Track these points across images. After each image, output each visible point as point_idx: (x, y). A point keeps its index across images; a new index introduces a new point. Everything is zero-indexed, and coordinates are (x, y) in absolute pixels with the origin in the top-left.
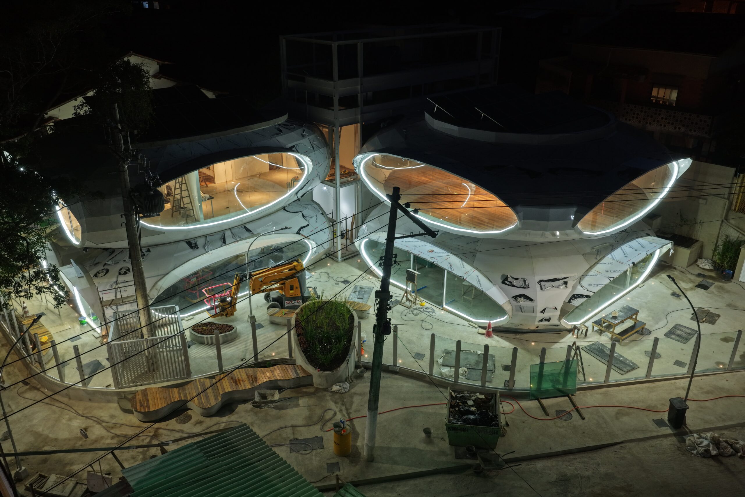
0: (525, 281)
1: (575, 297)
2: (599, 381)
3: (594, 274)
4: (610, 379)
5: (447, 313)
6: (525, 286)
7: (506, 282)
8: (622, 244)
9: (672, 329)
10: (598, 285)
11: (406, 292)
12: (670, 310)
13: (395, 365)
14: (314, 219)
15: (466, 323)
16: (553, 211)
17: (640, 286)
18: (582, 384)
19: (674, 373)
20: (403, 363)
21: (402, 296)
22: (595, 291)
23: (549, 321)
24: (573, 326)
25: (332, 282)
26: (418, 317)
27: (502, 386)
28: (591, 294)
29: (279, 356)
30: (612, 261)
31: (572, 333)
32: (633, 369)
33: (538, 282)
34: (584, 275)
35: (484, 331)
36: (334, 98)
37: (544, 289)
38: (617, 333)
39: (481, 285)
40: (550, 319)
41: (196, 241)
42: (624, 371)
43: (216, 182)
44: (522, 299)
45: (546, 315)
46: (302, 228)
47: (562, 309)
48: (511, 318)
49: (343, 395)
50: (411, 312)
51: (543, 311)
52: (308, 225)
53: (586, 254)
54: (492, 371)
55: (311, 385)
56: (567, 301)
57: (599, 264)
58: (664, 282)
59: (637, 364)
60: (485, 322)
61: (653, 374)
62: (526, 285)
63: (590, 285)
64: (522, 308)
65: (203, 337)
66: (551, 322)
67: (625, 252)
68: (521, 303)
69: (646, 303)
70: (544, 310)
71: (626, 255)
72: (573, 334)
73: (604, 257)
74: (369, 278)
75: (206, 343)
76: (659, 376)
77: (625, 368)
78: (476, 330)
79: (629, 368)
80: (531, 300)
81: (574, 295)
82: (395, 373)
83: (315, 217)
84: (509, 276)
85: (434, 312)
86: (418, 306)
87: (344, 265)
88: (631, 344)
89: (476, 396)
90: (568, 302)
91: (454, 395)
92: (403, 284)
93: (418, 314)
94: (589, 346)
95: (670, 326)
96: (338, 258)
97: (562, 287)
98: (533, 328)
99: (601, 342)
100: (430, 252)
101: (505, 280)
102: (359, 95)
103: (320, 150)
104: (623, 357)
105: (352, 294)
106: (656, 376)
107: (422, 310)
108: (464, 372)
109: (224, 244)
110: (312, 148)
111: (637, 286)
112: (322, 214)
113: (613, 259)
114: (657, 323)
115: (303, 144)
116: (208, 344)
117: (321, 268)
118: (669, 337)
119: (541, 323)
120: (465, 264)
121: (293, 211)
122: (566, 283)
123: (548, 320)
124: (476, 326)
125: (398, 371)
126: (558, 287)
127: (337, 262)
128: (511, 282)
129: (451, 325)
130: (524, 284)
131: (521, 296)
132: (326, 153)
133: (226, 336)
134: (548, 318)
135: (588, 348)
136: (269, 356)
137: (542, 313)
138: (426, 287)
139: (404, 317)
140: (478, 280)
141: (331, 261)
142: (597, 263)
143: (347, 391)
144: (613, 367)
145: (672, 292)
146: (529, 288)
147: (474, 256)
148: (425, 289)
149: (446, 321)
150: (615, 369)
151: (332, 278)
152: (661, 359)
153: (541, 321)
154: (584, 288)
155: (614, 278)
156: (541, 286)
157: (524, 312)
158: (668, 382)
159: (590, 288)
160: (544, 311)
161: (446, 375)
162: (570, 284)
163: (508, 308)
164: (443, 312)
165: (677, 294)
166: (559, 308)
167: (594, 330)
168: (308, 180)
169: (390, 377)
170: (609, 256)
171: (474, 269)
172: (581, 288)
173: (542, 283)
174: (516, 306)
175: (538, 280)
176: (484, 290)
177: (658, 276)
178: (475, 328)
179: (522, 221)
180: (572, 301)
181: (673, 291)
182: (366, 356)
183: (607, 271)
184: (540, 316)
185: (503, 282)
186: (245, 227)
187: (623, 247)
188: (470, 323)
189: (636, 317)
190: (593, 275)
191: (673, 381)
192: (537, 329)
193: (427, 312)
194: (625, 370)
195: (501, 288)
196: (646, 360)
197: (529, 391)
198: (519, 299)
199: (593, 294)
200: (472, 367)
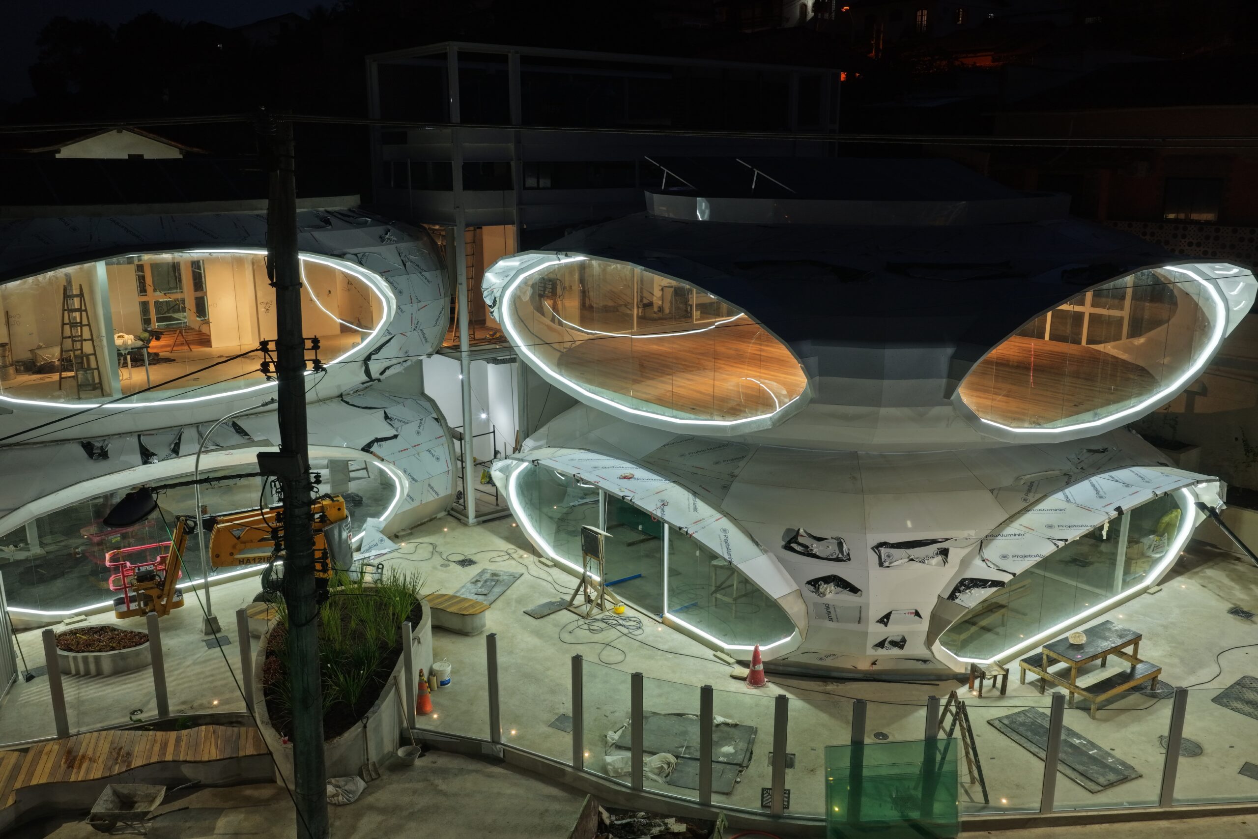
0: (840, 545)
1: (965, 585)
2: (1026, 806)
3: (1017, 532)
4: (1056, 803)
5: (671, 630)
6: (840, 556)
7: (794, 545)
8: (1094, 474)
9: (1232, 687)
10: (1025, 557)
11: (584, 581)
12: (1225, 644)
13: (495, 740)
14: (413, 427)
15: (709, 653)
16: (892, 355)
17: (1151, 591)
18: (979, 811)
19: (1239, 796)
20: (519, 738)
21: (573, 592)
22: (1018, 573)
23: (901, 647)
24: (969, 668)
25: (437, 560)
26: (598, 637)
27: (755, 806)
28: (1006, 578)
29: (227, 707)
30: (1063, 505)
31: (967, 686)
32: (1125, 780)
33: (873, 548)
34: (992, 536)
35: (745, 672)
36: (453, 162)
37: (886, 564)
38: (1083, 687)
39: (729, 550)
40: (904, 640)
41: (106, 442)
42: (1098, 784)
43: (213, 347)
44: (832, 587)
45: (893, 630)
46: (378, 440)
47: (934, 616)
48: (807, 634)
49: (340, 809)
50: (586, 627)
51: (885, 620)
52: (395, 437)
53: (1000, 489)
54: (740, 765)
55: (272, 781)
56: (946, 596)
57: (1030, 512)
58: (1210, 586)
59: (1137, 767)
60: (746, 648)
61: (1178, 794)
62: (842, 553)
63: (1004, 557)
64: (832, 610)
65: (67, 657)
66: (908, 651)
67: (1099, 489)
68: (829, 596)
69: (1166, 627)
70: (888, 616)
71: (1102, 494)
72: (971, 688)
73: (1045, 497)
74: (521, 557)
75: (73, 672)
76: (1195, 802)
77: (1103, 775)
78: (728, 670)
79: (1112, 777)
80: (854, 590)
81: (964, 580)
82: (495, 760)
83: (417, 423)
84: (801, 531)
85: (640, 628)
86: (607, 613)
87: (479, 530)
88: (1123, 717)
89: (666, 824)
90: (948, 598)
91: (607, 822)
92: (576, 562)
93: (602, 630)
94: (1007, 717)
95: (1228, 680)
96: (468, 518)
97: (934, 561)
98: (864, 665)
99: (1041, 710)
100: (625, 477)
101: (791, 542)
102: (513, 164)
103: (424, 273)
104: (1099, 748)
105: (469, 585)
106: (1188, 801)
107: (615, 622)
108: (665, 766)
109: (174, 455)
110: (402, 267)
111: (1145, 591)
112: (437, 420)
113: (1068, 501)
114: (1192, 671)
115: (380, 254)
116: (78, 674)
117: (426, 536)
118: (1226, 706)
119: (881, 652)
120: (700, 504)
121: (364, 406)
122: (944, 552)
123: (900, 644)
124: (731, 660)
125: (502, 755)
126: (922, 562)
127: (466, 524)
128: (806, 547)
129: (670, 656)
130: (837, 552)
131: (827, 580)
132: (440, 282)
133: (123, 657)
134: (898, 639)
135: (1006, 722)
136: (202, 707)
137: (882, 625)
138: (639, 576)
139: (566, 637)
140: (723, 538)
141: (454, 523)
142: (1026, 510)
143: (352, 800)
144: (1060, 767)
145: (1231, 606)
146: (849, 559)
147: (726, 488)
148: (637, 582)
149: (661, 648)
150: (1073, 777)
151: (441, 554)
152: (1204, 759)
153: (881, 645)
154: (989, 564)
155: (1066, 540)
156: (880, 557)
157: (838, 621)
158: (1225, 819)
159: (1003, 565)
160: (888, 620)
161: (616, 771)
162: (956, 555)
163: (795, 609)
164: (660, 628)
165: (1244, 612)
166: (926, 614)
167: (1027, 681)
168: (390, 333)
169: (477, 771)
170: (1060, 495)
171: (719, 515)
172: (984, 565)
173: (883, 550)
174: (816, 605)
175: (875, 543)
176: (735, 562)
177: (1197, 573)
178: (729, 664)
179: (817, 378)
180: (957, 594)
181: (1234, 604)
182: (435, 716)
183: (1050, 527)
184: (877, 632)
185: (788, 547)
186: (235, 425)
187: (1094, 479)
188: (719, 654)
189: (1136, 651)
190: (1015, 535)
191: (1239, 818)
192: (875, 668)
193: (624, 626)
194: (1102, 780)
195: (781, 560)
196: (1158, 758)
197: (824, 824)
198: (823, 587)
199: (1011, 577)
200: (689, 754)
